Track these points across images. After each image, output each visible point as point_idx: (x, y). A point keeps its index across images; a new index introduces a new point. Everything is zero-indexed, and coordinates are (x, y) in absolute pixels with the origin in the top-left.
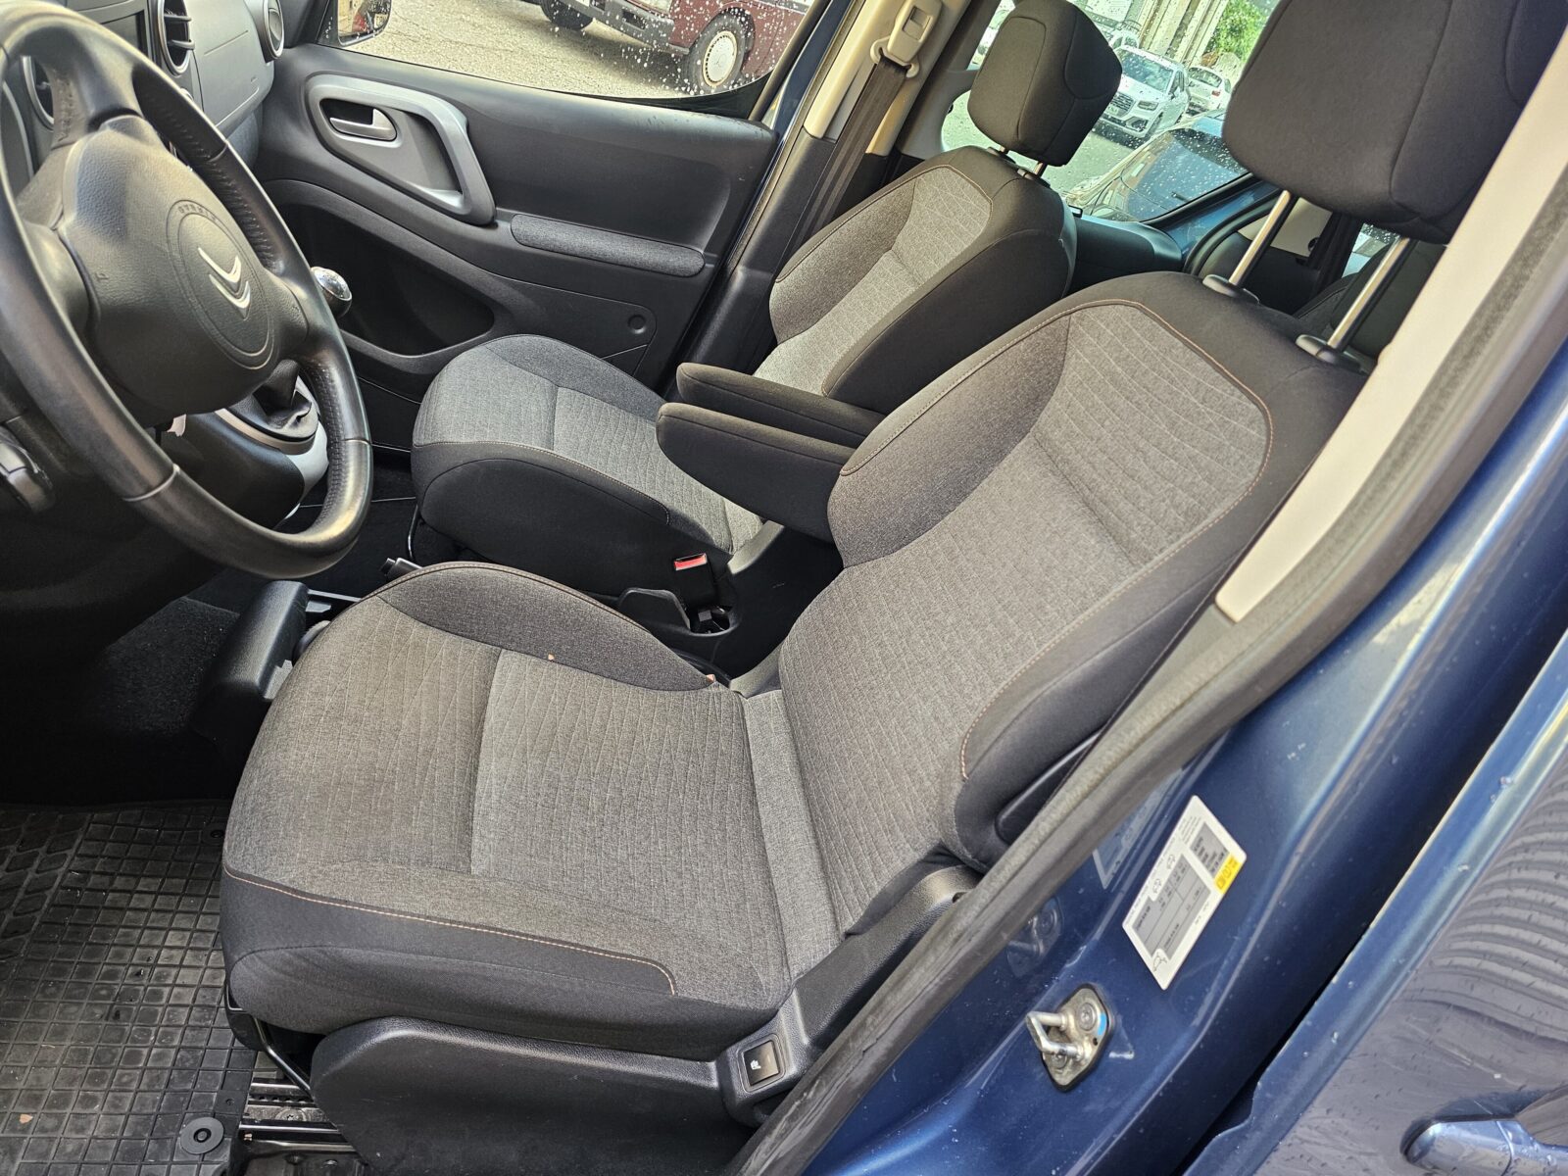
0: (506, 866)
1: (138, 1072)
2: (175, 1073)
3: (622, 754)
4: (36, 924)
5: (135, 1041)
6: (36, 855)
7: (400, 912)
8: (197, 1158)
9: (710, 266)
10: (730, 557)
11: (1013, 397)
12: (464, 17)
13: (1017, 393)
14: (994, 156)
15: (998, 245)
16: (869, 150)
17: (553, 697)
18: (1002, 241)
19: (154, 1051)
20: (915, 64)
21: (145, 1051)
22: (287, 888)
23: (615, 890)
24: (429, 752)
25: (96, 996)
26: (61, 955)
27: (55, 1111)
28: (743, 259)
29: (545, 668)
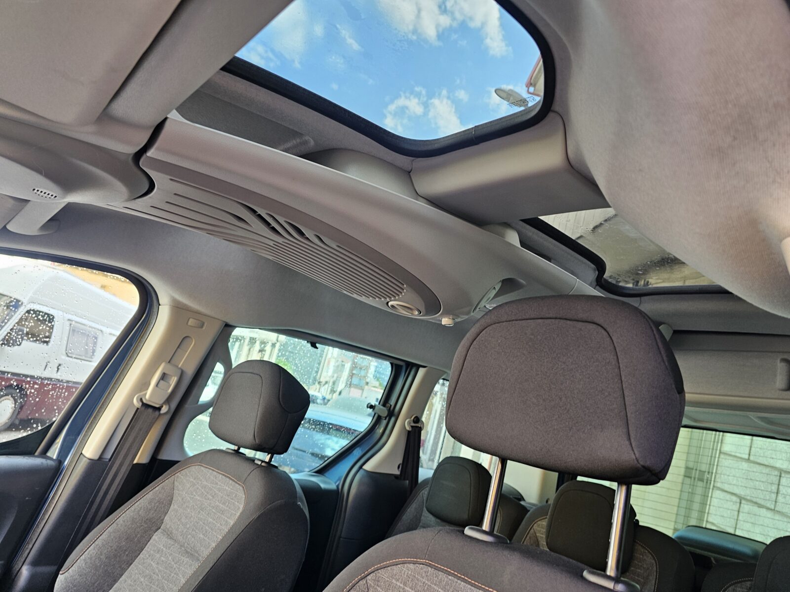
14: (232, 453)
15: (259, 517)
16: (135, 462)
18: (262, 514)
28: (28, 560)
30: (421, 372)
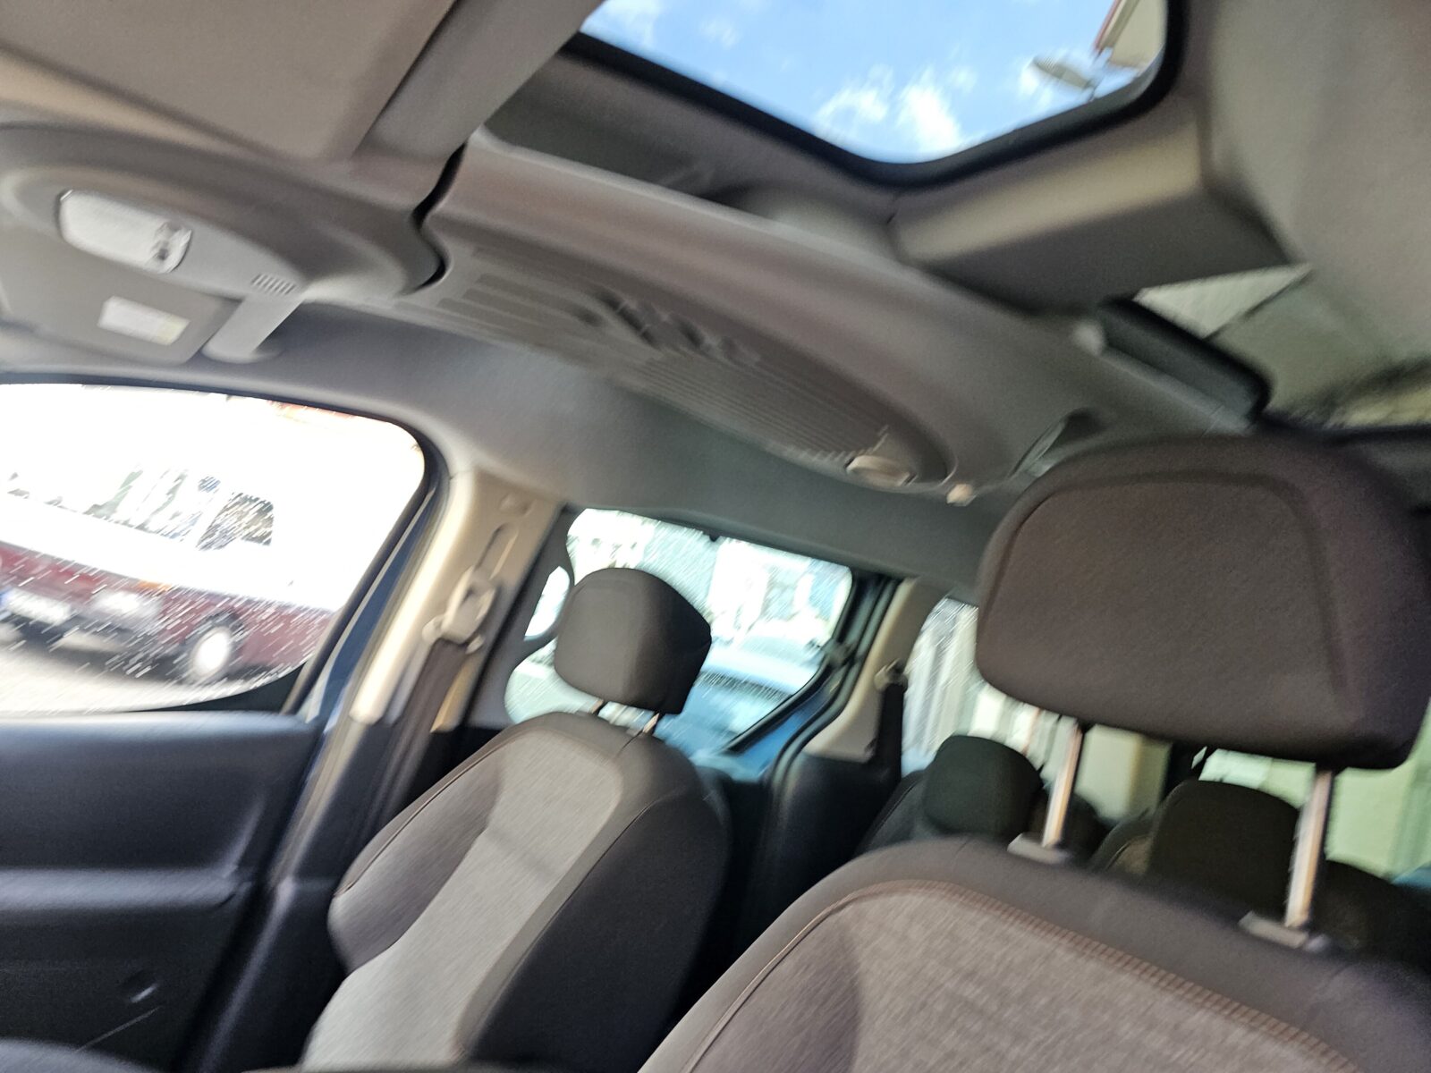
9: (243, 888)
15: (646, 814)
16: (436, 728)
18: (650, 809)
20: (477, 637)
28: (288, 871)
30: (903, 591)
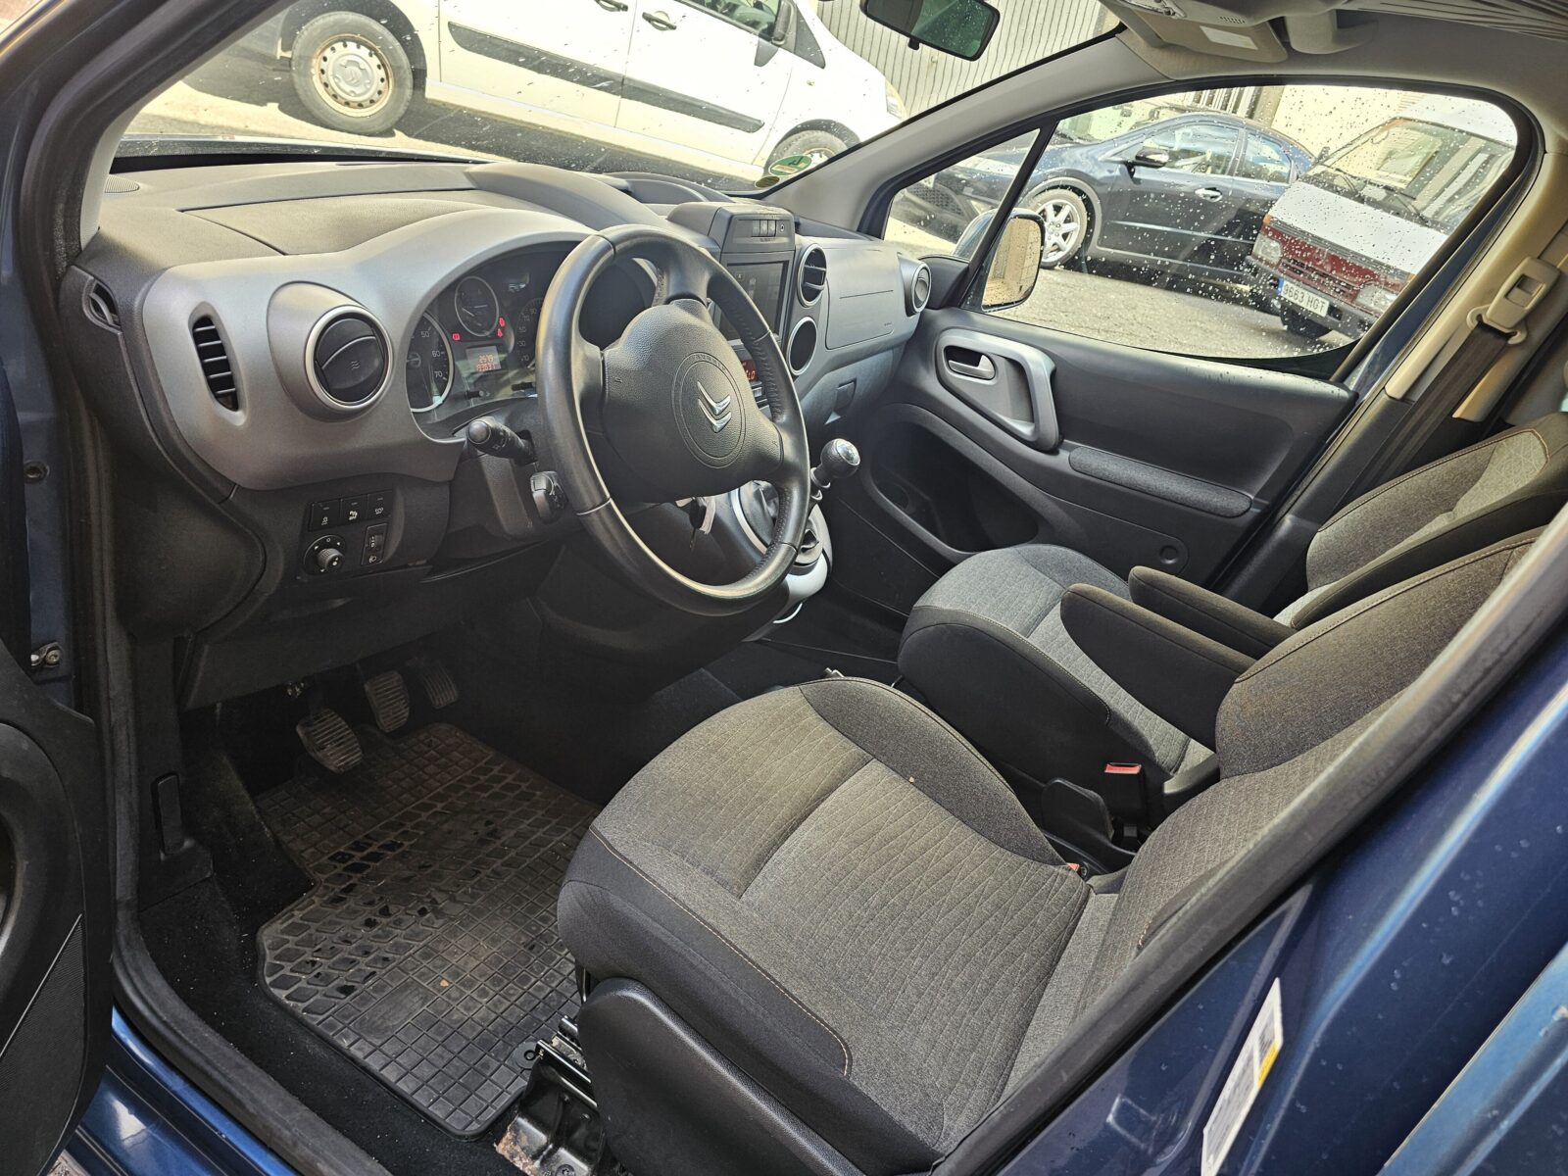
0: (769, 907)
1: (521, 991)
2: (541, 1005)
3: (928, 877)
4: (524, 866)
5: (532, 970)
6: (549, 822)
7: (659, 886)
8: (519, 1070)
9: (1255, 511)
10: (1169, 778)
11: (1426, 627)
12: (1198, 324)
13: (1432, 623)
16: (1456, 415)
17: (893, 808)
19: (538, 983)
20: (1521, 331)
21: (533, 980)
22: (607, 842)
23: (850, 972)
24: (761, 800)
25: (528, 928)
26: (526, 892)
27: (462, 988)
28: (1293, 509)
29: (901, 784)
